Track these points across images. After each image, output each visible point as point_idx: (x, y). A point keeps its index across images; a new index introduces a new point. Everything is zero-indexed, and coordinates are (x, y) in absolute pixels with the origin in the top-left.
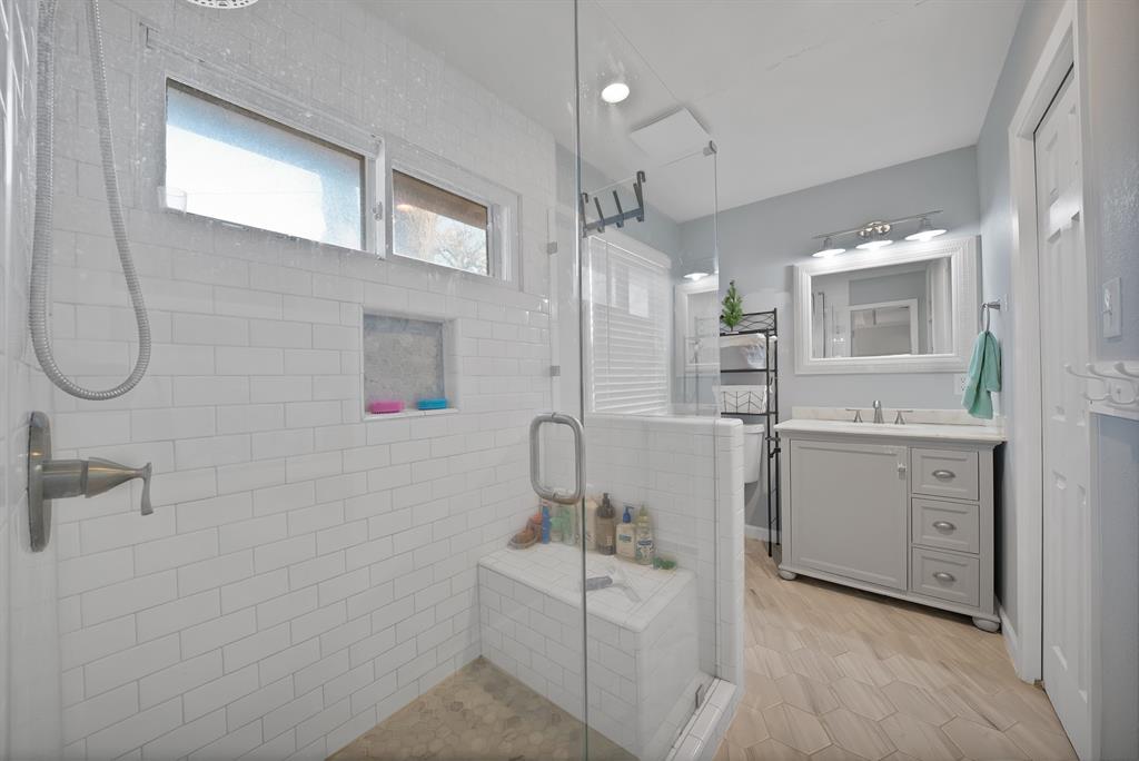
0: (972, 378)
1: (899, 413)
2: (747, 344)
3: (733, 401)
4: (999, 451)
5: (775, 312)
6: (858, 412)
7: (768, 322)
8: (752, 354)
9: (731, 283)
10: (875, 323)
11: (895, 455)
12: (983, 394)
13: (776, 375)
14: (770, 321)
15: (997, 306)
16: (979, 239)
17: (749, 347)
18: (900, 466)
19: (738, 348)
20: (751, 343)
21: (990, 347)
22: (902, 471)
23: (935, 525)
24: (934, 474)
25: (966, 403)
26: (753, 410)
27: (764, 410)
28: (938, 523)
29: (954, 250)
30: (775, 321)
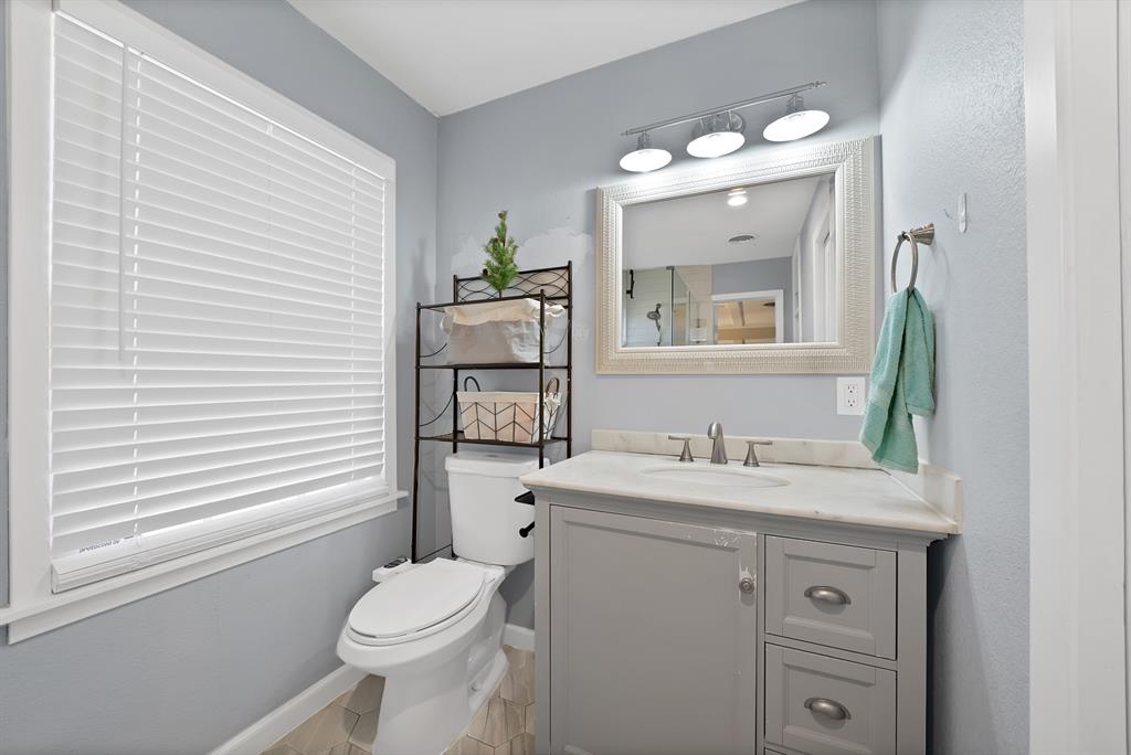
0: (882, 387)
1: (751, 445)
2: (513, 318)
3: (489, 420)
4: (938, 551)
5: (568, 268)
6: (687, 441)
7: (555, 284)
8: (521, 337)
9: (501, 216)
10: (744, 324)
11: (734, 550)
12: (901, 421)
13: (569, 376)
14: (562, 283)
15: (926, 237)
16: (879, 140)
17: (516, 324)
18: (744, 575)
19: (496, 325)
20: (523, 318)
21: (916, 323)
22: (746, 588)
23: (810, 705)
24: (809, 593)
25: (868, 440)
26: (521, 437)
27: (536, 438)
28: (817, 700)
29: (839, 160)
30: (569, 282)
